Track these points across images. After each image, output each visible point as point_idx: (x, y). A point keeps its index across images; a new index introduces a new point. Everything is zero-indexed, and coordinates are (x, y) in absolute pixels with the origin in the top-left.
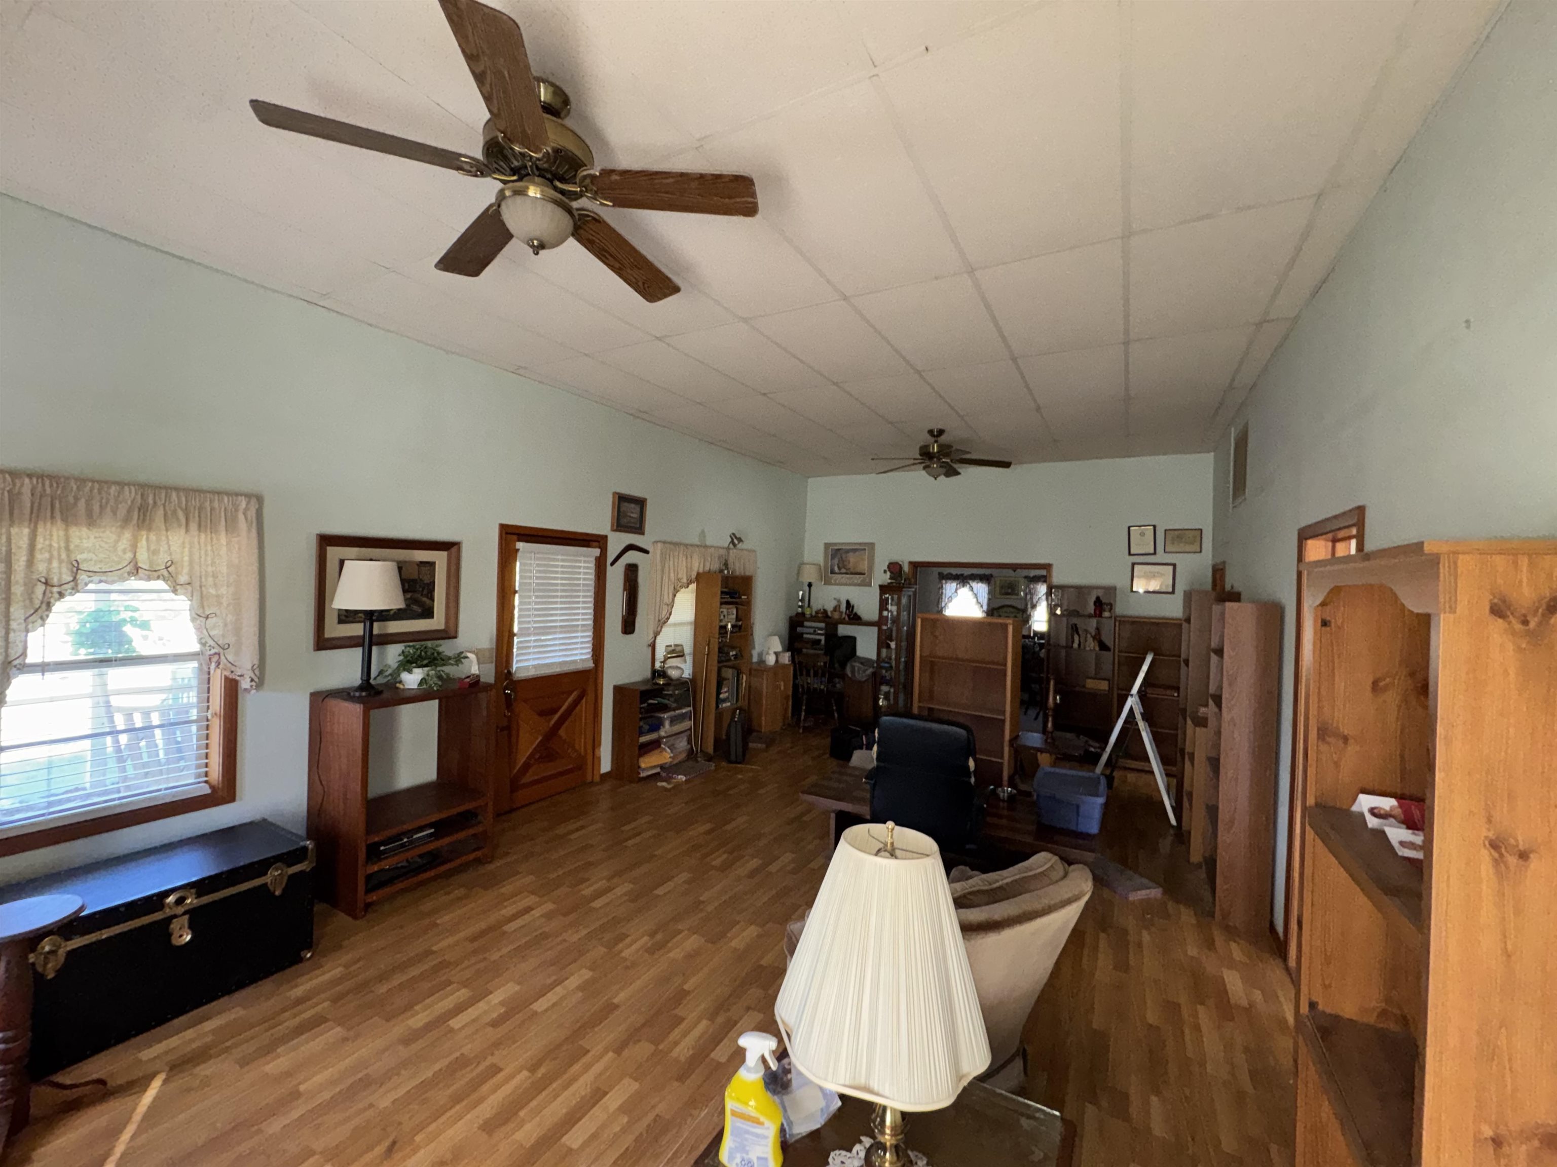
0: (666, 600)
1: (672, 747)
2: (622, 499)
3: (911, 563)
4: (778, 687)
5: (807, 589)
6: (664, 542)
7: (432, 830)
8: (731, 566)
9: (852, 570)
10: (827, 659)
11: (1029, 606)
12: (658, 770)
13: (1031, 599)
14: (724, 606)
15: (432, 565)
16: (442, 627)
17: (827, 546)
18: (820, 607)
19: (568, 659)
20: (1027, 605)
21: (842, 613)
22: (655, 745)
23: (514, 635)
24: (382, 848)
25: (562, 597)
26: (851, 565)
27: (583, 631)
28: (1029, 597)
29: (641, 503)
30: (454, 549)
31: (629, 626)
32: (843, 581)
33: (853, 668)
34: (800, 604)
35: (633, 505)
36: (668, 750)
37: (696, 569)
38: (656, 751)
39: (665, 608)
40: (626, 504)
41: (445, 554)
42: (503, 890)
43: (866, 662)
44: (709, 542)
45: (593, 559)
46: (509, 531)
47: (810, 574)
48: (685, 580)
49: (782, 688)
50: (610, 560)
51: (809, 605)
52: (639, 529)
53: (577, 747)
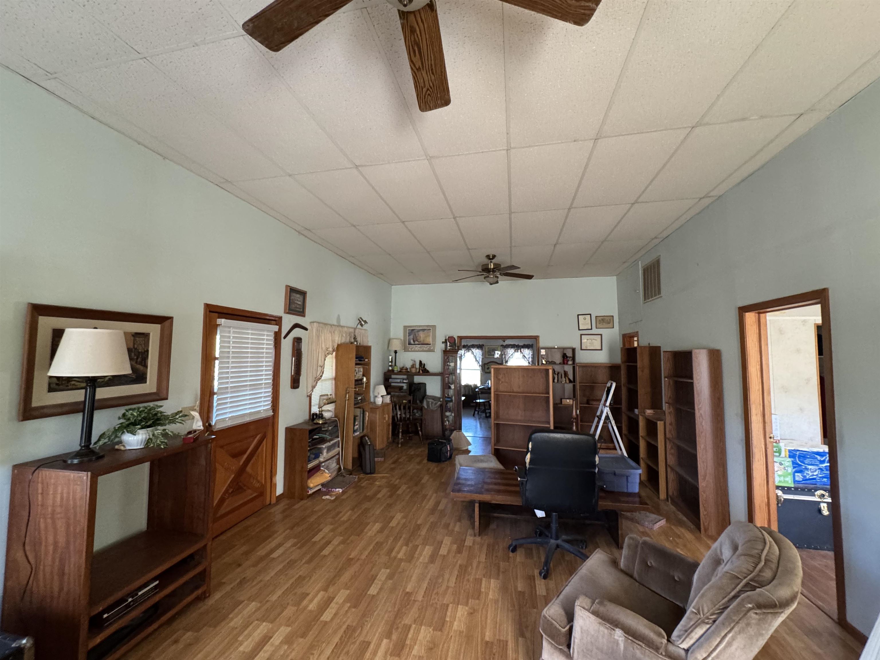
0: (320, 363)
1: (327, 468)
2: (292, 291)
3: (458, 337)
4: (385, 418)
5: (393, 354)
6: (319, 323)
7: (157, 582)
8: (359, 339)
9: (422, 342)
10: (411, 398)
11: (504, 362)
12: (320, 487)
13: (505, 357)
14: (357, 366)
15: (146, 336)
16: (154, 390)
17: (405, 327)
18: (402, 366)
19: (253, 411)
20: (503, 361)
21: (417, 369)
22: (316, 469)
23: (214, 394)
24: (105, 616)
25: (251, 362)
26: (422, 339)
27: (265, 388)
28: (503, 356)
29: (303, 294)
30: (167, 323)
31: (295, 383)
32: (417, 349)
33: (428, 403)
34: (390, 364)
35: (298, 296)
36: (326, 471)
37: (337, 342)
38: (318, 473)
39: (319, 369)
40: (294, 294)
41: (158, 326)
42: (232, 624)
43: (434, 398)
44: (342, 323)
45: (272, 334)
46: (212, 310)
47: (396, 345)
48: (331, 349)
49: (387, 419)
50: (283, 335)
51: (395, 365)
52: (302, 313)
53: (259, 478)
